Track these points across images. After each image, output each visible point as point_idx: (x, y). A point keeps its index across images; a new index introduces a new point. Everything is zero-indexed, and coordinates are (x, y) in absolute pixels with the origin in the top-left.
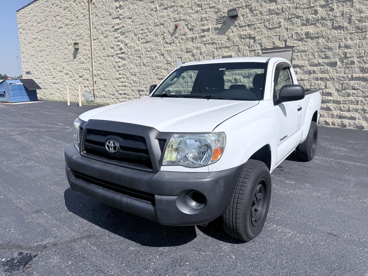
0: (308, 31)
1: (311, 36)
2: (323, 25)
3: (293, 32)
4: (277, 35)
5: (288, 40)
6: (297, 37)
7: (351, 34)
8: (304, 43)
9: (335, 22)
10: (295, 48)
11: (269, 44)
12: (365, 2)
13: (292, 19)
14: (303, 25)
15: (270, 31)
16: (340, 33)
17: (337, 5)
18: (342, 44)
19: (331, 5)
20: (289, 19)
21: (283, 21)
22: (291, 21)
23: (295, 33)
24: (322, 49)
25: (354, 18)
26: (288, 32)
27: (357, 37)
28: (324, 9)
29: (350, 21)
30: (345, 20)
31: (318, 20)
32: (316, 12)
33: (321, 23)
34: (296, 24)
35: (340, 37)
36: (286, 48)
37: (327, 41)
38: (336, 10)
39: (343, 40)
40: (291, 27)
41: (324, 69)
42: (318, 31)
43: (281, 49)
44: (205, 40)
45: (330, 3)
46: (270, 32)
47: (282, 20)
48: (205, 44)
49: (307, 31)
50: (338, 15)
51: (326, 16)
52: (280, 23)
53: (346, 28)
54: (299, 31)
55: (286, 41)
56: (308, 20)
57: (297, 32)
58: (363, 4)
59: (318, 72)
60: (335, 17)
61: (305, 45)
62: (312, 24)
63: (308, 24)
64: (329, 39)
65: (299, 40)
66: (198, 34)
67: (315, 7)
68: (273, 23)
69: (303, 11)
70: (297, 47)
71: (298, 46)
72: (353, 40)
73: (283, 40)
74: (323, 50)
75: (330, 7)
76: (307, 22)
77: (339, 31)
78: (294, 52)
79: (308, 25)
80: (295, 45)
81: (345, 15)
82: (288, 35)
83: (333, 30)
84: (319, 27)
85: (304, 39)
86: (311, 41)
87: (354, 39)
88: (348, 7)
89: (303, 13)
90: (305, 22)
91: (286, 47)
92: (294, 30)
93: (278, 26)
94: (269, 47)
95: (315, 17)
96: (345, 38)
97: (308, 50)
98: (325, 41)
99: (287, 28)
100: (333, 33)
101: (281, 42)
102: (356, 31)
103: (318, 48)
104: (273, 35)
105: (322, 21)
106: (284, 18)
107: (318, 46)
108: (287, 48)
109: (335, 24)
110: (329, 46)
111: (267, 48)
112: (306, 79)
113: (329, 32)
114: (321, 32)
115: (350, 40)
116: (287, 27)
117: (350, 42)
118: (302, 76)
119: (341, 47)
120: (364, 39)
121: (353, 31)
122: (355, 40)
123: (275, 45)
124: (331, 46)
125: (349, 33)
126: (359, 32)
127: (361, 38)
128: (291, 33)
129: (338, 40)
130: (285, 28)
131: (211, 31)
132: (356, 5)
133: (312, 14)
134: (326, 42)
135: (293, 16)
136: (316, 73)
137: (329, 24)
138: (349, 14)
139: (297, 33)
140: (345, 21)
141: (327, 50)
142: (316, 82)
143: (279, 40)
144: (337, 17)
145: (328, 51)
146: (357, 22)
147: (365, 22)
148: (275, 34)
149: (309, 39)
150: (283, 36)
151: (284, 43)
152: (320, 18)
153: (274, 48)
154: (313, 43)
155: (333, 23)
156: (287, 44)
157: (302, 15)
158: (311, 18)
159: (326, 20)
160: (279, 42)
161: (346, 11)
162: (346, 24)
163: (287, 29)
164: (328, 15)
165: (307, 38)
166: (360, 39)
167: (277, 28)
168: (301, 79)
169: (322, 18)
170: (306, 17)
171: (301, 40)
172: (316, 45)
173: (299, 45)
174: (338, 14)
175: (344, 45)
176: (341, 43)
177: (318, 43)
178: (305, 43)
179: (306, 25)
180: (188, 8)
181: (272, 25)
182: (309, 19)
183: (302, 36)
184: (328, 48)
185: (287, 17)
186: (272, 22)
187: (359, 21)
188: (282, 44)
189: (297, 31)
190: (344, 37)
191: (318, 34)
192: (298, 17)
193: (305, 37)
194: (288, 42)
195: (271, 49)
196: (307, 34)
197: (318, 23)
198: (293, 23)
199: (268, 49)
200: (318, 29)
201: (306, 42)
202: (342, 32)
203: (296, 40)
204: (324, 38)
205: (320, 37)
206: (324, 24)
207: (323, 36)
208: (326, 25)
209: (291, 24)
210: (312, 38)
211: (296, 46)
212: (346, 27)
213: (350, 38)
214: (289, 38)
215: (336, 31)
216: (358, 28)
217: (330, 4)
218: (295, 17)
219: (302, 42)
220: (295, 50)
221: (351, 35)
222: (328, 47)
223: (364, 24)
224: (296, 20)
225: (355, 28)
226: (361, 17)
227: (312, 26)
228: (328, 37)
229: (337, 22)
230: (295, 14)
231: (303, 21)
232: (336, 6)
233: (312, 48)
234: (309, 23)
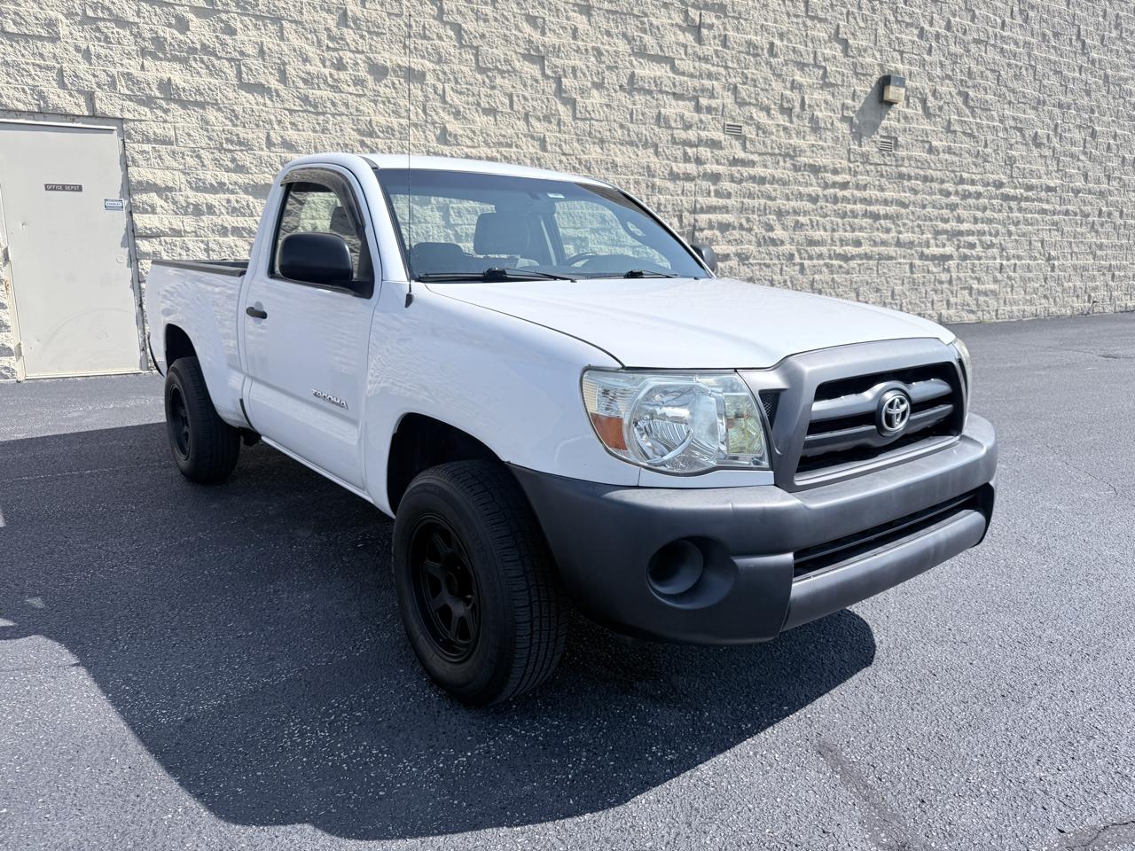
0: (169, 79)
1: (179, 95)
2: (213, 71)
3: (113, 71)
4: (49, 68)
5: (99, 93)
6: (132, 90)
7: (291, 111)
8: (160, 113)
9: (243, 68)
10: (131, 124)
11: (17, 95)
12: (309, 36)
13: (101, 24)
14: (143, 52)
15: (12, 46)
16: (265, 105)
17: (242, 21)
18: (276, 138)
19: (224, 16)
20: (86, 20)
21: (64, 20)
22: (98, 30)
23: (123, 74)
24: (221, 144)
25: (294, 73)
26: (91, 64)
27: (306, 124)
28: (204, 22)
29: (283, 78)
30: (270, 69)
31: (192, 50)
32: (183, 25)
33: (202, 62)
34: (120, 43)
35: (265, 114)
36: (93, 120)
37: (231, 121)
38: (240, 36)
39: (276, 126)
40: (103, 52)
41: (237, 201)
42: (202, 87)
43: (73, 121)
45: (220, 8)
46: (11, 49)
47: (61, 17)
49: (165, 76)
50: (251, 53)
51: (217, 45)
52: (51, 24)
53: (278, 95)
54: (132, 70)
55: (90, 97)
56: (158, 41)
57: (128, 74)
58: (307, 39)
59: (223, 211)
60: (242, 53)
61: (165, 121)
62: (175, 59)
63: (161, 55)
64: (237, 117)
65: (141, 102)
67: (177, 7)
68: (21, 18)
69: (136, 8)
70: (137, 123)
71: (140, 121)
72: (299, 130)
73: (79, 91)
74: (225, 146)
75: (222, 21)
76: (157, 49)
77: (260, 100)
78: (130, 138)
79: (161, 59)
80: (127, 115)
81: (269, 56)
82: (94, 76)
83: (243, 93)
84: (198, 73)
85: (158, 101)
86: (182, 112)
87: (301, 128)
88: (270, 37)
89: (138, 13)
90: (150, 46)
91: (94, 116)
92: (114, 63)
93: (44, 34)
94: (21, 107)
95: (182, 37)
96: (280, 122)
97: (177, 139)
98: (224, 120)
99: (88, 50)
100: (244, 99)
101: (71, 95)
102: (301, 106)
103: (210, 139)
104: (27, 64)
105: (205, 58)
106: (65, 12)
107: (207, 130)
108: (97, 121)
109: (244, 76)
110: (241, 136)
111: (11, 106)
112: (188, 229)
113: (231, 95)
114: (210, 89)
115: (292, 129)
116: (84, 47)
117: (291, 135)
118: (173, 221)
119: (275, 144)
120: (323, 132)
121: (294, 105)
122: (304, 130)
123: (45, 102)
124: (245, 136)
125: (287, 110)
126: (309, 112)
127: (318, 128)
128: (105, 71)
129: (261, 123)
130: (78, 49)
132: (291, 37)
133: (170, 26)
134: (227, 122)
135: (100, 15)
136: (218, 212)
137: (231, 73)
138: (279, 58)
139: (128, 76)
140: (271, 73)
141: (238, 148)
142: (221, 239)
143: (62, 85)
144: (249, 56)
145: (241, 151)
146: (301, 84)
147: (319, 89)
148: (37, 62)
149: (173, 106)
150: (77, 76)
151: (82, 100)
152: (199, 47)
153: (42, 113)
154: (188, 119)
155: (239, 72)
156: (97, 106)
157: (137, 20)
158: (169, 39)
159: (219, 58)
160: (61, 95)
161: (270, 46)
162: (274, 83)
163: (87, 55)
164: (223, 44)
165: (168, 99)
166: (314, 131)
167: (40, 38)
168: (170, 229)
169: (204, 47)
170: (151, 30)
171: (149, 102)
172: (202, 128)
173: (143, 118)
174: (250, 50)
175: (280, 139)
176: (272, 133)
177: (207, 123)
178: (163, 115)
179: (155, 57)
181: (15, 23)
182: (165, 39)
183: (148, 91)
184: (240, 143)
185: (80, 12)
186: (15, 13)
187: (305, 81)
188: (78, 105)
189: (126, 70)
190: (276, 117)
191: (201, 94)
192: (121, 22)
193: (158, 95)
194: (101, 100)
195: (31, 114)
196: (166, 86)
197: (195, 60)
198: (107, 37)
199: (19, 113)
200: (197, 79)
201: (166, 111)
202: (268, 102)
203: (131, 100)
204: (219, 109)
205: (208, 103)
206: (213, 66)
207: (217, 104)
208: (221, 71)
209: (99, 40)
210: (184, 104)
211: (134, 120)
212: (277, 91)
213: (291, 123)
214: (99, 86)
215: (250, 96)
216: (305, 99)
217: (219, 11)
218: (109, 20)
219: (151, 108)
220: (133, 132)
221: (291, 114)
222: (239, 138)
223: (318, 93)
224: (116, 29)
225: (298, 98)
226: (309, 73)
227: (177, 66)
228: (233, 111)
229: (251, 70)
230: (109, 9)
231: (144, 39)
232: (239, 25)
233: (189, 135)
234: (165, 54)
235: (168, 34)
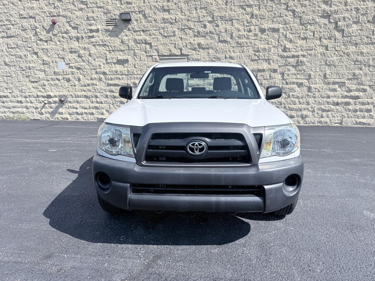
0: (200, 42)
1: (202, 47)
2: (212, 38)
3: (187, 42)
4: (173, 43)
5: (183, 49)
6: (191, 47)
7: (233, 47)
8: (197, 52)
9: (220, 36)
10: (190, 56)
11: (165, 51)
12: (241, 23)
13: (185, 30)
14: (195, 36)
15: (166, 39)
16: (225, 46)
17: (221, 22)
18: (228, 56)
19: (216, 22)
20: (182, 29)
21: (177, 31)
22: (185, 32)
23: (189, 43)
24: (212, 59)
25: (235, 35)
26: (182, 41)
27: (237, 50)
28: (211, 25)
29: (232, 37)
30: (228, 35)
31: (207, 33)
32: (205, 26)
33: (209, 36)
34: (189, 34)
35: (225, 49)
36: (181, 56)
37: (216, 52)
38: (220, 27)
39: (228, 52)
40: (185, 37)
41: (215, 76)
42: (208, 43)
43: (177, 56)
44: (95, 41)
45: (215, 20)
46: (165, 40)
47: (176, 30)
48: (94, 46)
49: (199, 42)
50: (223, 31)
51: (214, 30)
52: (174, 32)
53: (230, 43)
54: (192, 41)
55: (181, 50)
56: (199, 32)
57: (190, 42)
58: (240, 24)
59: (211, 79)
60: (220, 32)
61: (198, 54)
62: (203, 36)
63: (199, 36)
64: (217, 51)
65: (193, 50)
66: (85, 33)
67: (204, 22)
68: (168, 32)
69: (194, 24)
70: (191, 56)
71: (192, 55)
72: (235, 53)
73: (179, 49)
74: (213, 60)
75: (216, 23)
76: (198, 34)
78: (189, 60)
79: (199, 37)
80: (189, 54)
81: (228, 31)
82: (183, 44)
83: (220, 43)
84: (208, 39)
85: (197, 49)
86: (203, 51)
87: (235, 52)
88: (229, 26)
90: (196, 34)
91: (182, 55)
92: (187, 40)
93: (172, 35)
94: (166, 54)
95: (204, 30)
96: (229, 51)
97: (201, 59)
98: (214, 52)
99: (182, 38)
100: (220, 45)
101: (177, 50)
102: (236, 45)
103: (209, 58)
104: (168, 43)
105: (210, 35)
106: (177, 28)
107: (209, 56)
108: (183, 56)
109: (220, 38)
110: (218, 56)
111: (164, 54)
112: (201, 84)
113: (216, 44)
114: (211, 44)
115: (233, 52)
116: (181, 37)
117: (233, 54)
118: (198, 82)
119: (227, 58)
120: (242, 52)
121: (234, 45)
122: (236, 53)
123: (171, 52)
124: (219, 56)
125: (232, 47)
126: (239, 47)
127: (241, 51)
128: (185, 42)
129: (224, 52)
130: (179, 38)
131: (100, 31)
132: (235, 25)
133: (202, 27)
134: (215, 53)
135: (185, 27)
137: (216, 37)
138: (231, 31)
139: (190, 43)
140: (228, 36)
141: (217, 60)
142: (209, 87)
143: (175, 47)
144: (222, 32)
145: (218, 61)
146: (237, 38)
147: (242, 39)
148: (170, 42)
149: (201, 50)
150: (178, 45)
151: (179, 51)
152: (209, 32)
153: (170, 55)
154: (204, 53)
155: (219, 37)
156: (182, 52)
157: (194, 27)
158: (201, 31)
159: (214, 34)
160: (175, 50)
161: (228, 28)
162: (229, 39)
163: (181, 39)
164: (215, 30)
165: (200, 48)
166: (240, 52)
167: (172, 36)
168: (197, 84)
169: (210, 32)
170: (197, 29)
171: (195, 49)
172: (207, 55)
173: (193, 54)
174: (223, 30)
175: (229, 56)
176: (227, 54)
177: (209, 54)
179: (197, 37)
180: (68, 4)
181: (167, 33)
182: (200, 31)
183: (195, 46)
184: (217, 58)
185: (181, 28)
186: (167, 31)
187: (238, 37)
188: (178, 52)
189: (190, 41)
190: (228, 49)
191: (208, 45)
192: (190, 29)
193: (197, 47)
194: (184, 50)
195: (168, 56)
196: (199, 44)
197: (208, 36)
198: (186, 33)
199: (165, 56)
200: (208, 41)
201: (199, 51)
202: (227, 45)
203: (190, 49)
204: (213, 49)
205: (210, 48)
206: (212, 37)
207: (212, 48)
208: (214, 38)
209: (184, 34)
210: (203, 49)
211: (190, 55)
212: (229, 42)
213: (233, 51)
214: (183, 47)
215: (222, 44)
216: (238, 43)
217: (215, 21)
218: (187, 29)
219: (195, 51)
220: (190, 58)
221: (233, 48)
222: (217, 57)
223: (242, 40)
224: (189, 31)
225: (236, 43)
226: (239, 35)
227: (203, 38)
228: (216, 49)
229: (222, 36)
230: (187, 26)
231: (195, 32)
232: (220, 24)
233: (204, 57)
234: (200, 35)
235: (201, 30)
